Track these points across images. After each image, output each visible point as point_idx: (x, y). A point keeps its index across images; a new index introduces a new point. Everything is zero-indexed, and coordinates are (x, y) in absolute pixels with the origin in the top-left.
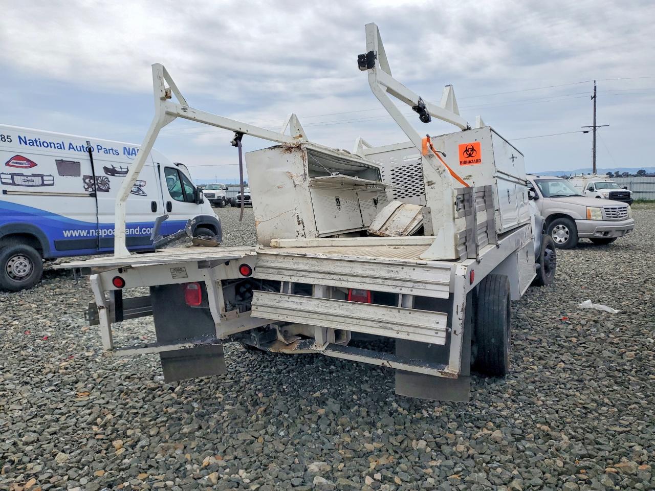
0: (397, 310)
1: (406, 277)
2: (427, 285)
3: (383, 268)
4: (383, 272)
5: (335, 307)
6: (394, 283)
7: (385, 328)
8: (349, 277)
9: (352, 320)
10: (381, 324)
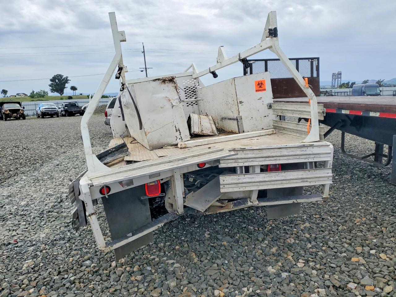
0: (308, 171)
1: (310, 152)
2: (321, 155)
3: (297, 149)
4: (298, 152)
5: (275, 176)
6: (305, 157)
7: (304, 181)
8: (280, 157)
9: (286, 181)
10: (302, 180)
